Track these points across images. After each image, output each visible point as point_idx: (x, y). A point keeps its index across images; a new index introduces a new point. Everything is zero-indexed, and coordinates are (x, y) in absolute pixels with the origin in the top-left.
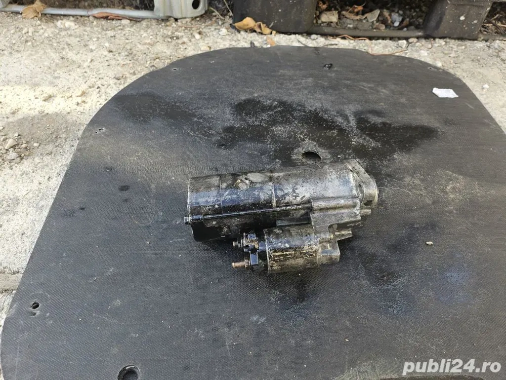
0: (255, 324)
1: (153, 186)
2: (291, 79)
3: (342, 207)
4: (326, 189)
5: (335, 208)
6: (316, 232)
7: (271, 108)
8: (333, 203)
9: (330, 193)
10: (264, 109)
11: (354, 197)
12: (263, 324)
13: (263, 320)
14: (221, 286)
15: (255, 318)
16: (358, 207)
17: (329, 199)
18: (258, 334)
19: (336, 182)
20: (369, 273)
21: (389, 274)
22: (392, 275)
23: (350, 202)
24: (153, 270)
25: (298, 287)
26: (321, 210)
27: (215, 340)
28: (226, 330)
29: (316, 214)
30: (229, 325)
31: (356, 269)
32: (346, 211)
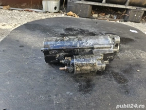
0: (68, 95)
1: (33, 47)
2: (84, 24)
3: (105, 48)
4: (99, 41)
5: (103, 48)
6: (95, 56)
7: (77, 30)
8: (102, 46)
9: (100, 43)
10: (75, 30)
11: (111, 44)
12: (71, 95)
13: (71, 94)
14: (54, 80)
15: (68, 93)
16: (112, 48)
17: (100, 45)
18: (69, 99)
19: (103, 39)
20: (116, 79)
21: (124, 80)
22: (126, 81)
23: (109, 46)
24: (26, 72)
25: (87, 82)
26: (97, 48)
27: (49, 101)
28: (55, 97)
29: (95, 50)
30: (56, 95)
31: (111, 77)
32: (107, 49)
